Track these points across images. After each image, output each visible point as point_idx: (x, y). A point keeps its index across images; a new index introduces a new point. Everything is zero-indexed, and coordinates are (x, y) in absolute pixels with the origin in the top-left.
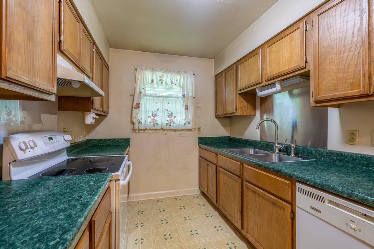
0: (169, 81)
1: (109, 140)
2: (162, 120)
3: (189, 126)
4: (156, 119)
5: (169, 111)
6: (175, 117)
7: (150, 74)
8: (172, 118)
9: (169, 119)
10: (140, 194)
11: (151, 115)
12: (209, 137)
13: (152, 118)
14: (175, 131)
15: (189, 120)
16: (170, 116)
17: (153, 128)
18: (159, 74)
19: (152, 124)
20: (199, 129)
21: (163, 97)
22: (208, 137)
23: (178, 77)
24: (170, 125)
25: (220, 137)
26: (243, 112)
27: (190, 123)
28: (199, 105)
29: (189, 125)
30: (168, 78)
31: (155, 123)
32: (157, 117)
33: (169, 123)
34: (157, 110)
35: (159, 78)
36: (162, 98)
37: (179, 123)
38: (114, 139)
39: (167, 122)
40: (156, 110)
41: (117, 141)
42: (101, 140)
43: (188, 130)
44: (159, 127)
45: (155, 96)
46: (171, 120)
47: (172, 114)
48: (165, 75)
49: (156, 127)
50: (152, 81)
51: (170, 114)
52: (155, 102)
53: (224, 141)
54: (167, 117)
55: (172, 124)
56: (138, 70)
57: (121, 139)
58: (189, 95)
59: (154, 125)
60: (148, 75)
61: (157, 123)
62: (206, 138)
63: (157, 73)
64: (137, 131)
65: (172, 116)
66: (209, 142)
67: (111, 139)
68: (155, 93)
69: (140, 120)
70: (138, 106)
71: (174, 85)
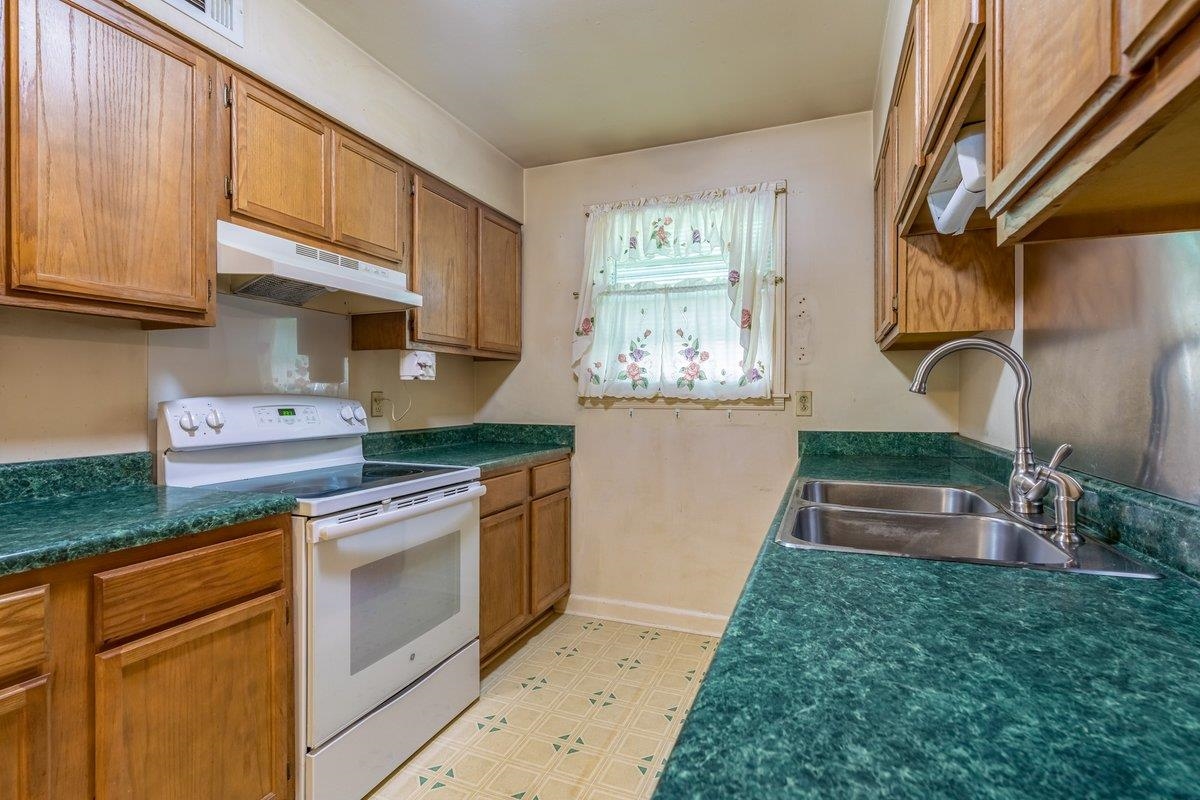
0: (685, 235)
1: (522, 427)
2: (664, 367)
3: (758, 388)
4: (640, 364)
5: (686, 336)
6: (705, 356)
7: (627, 221)
8: (697, 360)
9: (687, 363)
10: (600, 600)
11: (627, 352)
12: (849, 433)
13: (630, 360)
14: (709, 404)
15: (756, 366)
16: (691, 353)
17: (633, 393)
18: (653, 215)
19: (629, 381)
20: (804, 399)
21: (667, 290)
22: (843, 433)
23: (719, 215)
24: (691, 386)
25: (905, 434)
26: (933, 318)
27: (759, 377)
28: (803, 307)
29: (756, 383)
30: (683, 222)
31: (636, 378)
32: (645, 359)
33: (689, 378)
34: (646, 336)
35: (651, 230)
36: (662, 296)
37: (722, 379)
38: (535, 427)
39: (682, 375)
40: (642, 337)
41: (541, 433)
42: (503, 427)
43: (755, 404)
44: (649, 393)
45: (638, 291)
46: (693, 366)
47: (697, 347)
48: (672, 214)
49: (640, 393)
50: (633, 243)
51: (690, 346)
52: (638, 311)
53: (925, 452)
54: (682, 358)
55: (696, 380)
56: (591, 215)
57: (550, 427)
58: (758, 272)
59: (634, 386)
60: (621, 226)
61: (643, 379)
62: (835, 434)
63: (648, 212)
64: (588, 404)
65: (697, 353)
66: (849, 449)
67: (526, 426)
68: (639, 281)
69: (595, 371)
70: (588, 326)
71: (704, 244)
